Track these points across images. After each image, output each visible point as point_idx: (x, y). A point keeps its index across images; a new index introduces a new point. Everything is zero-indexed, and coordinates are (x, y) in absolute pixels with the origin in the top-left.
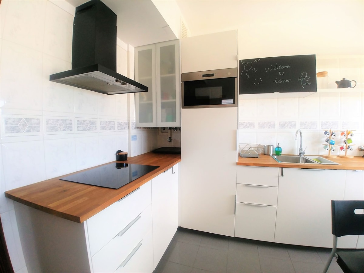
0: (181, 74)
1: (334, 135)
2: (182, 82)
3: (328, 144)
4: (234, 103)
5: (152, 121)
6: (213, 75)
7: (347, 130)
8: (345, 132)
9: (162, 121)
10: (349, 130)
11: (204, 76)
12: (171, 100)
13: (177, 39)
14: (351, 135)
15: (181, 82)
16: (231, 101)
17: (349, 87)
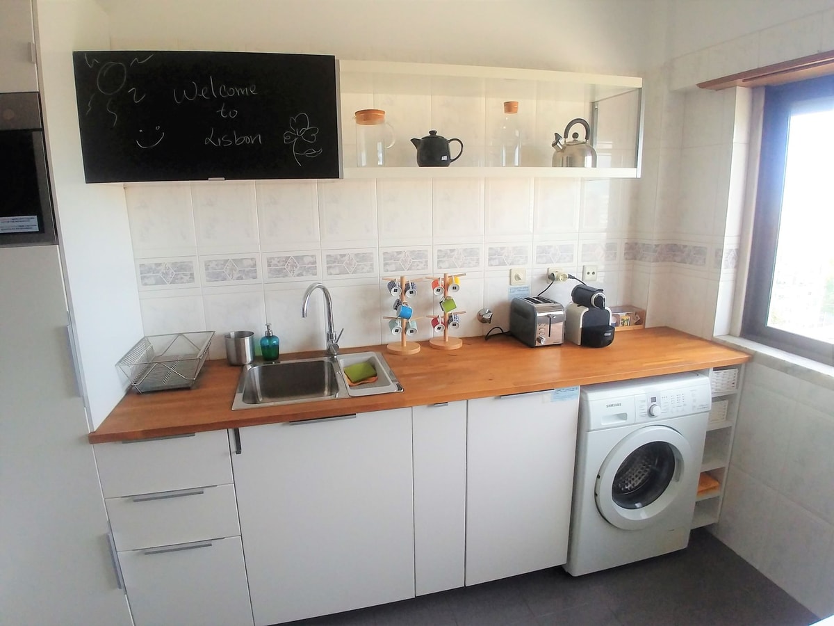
1: (412, 292)
4: (42, 229)
7: (445, 275)
8: (439, 279)
10: (448, 274)
14: (455, 288)
16: (28, 223)
17: (444, 158)
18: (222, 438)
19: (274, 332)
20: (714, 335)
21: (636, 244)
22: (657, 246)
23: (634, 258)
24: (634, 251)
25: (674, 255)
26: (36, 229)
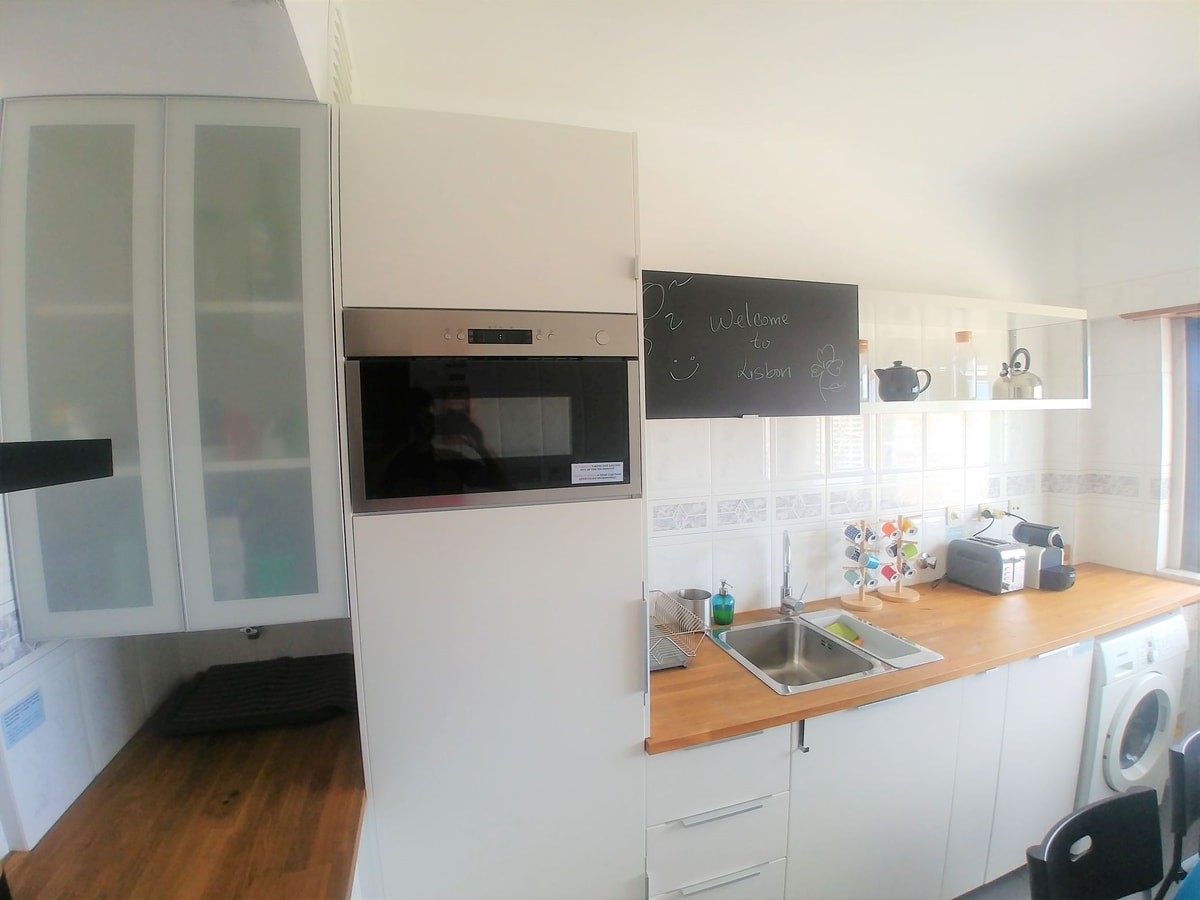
0: (339, 309)
1: (874, 538)
2: (349, 359)
3: (857, 564)
4: (627, 479)
5: (144, 597)
6: (524, 337)
7: (900, 517)
8: (894, 521)
9: (220, 594)
10: (905, 515)
11: (477, 336)
12: (273, 462)
13: (314, 102)
14: (912, 531)
15: (342, 359)
16: (611, 472)
17: (915, 390)
18: (786, 733)
19: (729, 592)
20: (1158, 569)
21: (1051, 475)
22: (1079, 476)
23: (1051, 490)
24: (1051, 483)
25: (1094, 486)
26: (621, 478)
